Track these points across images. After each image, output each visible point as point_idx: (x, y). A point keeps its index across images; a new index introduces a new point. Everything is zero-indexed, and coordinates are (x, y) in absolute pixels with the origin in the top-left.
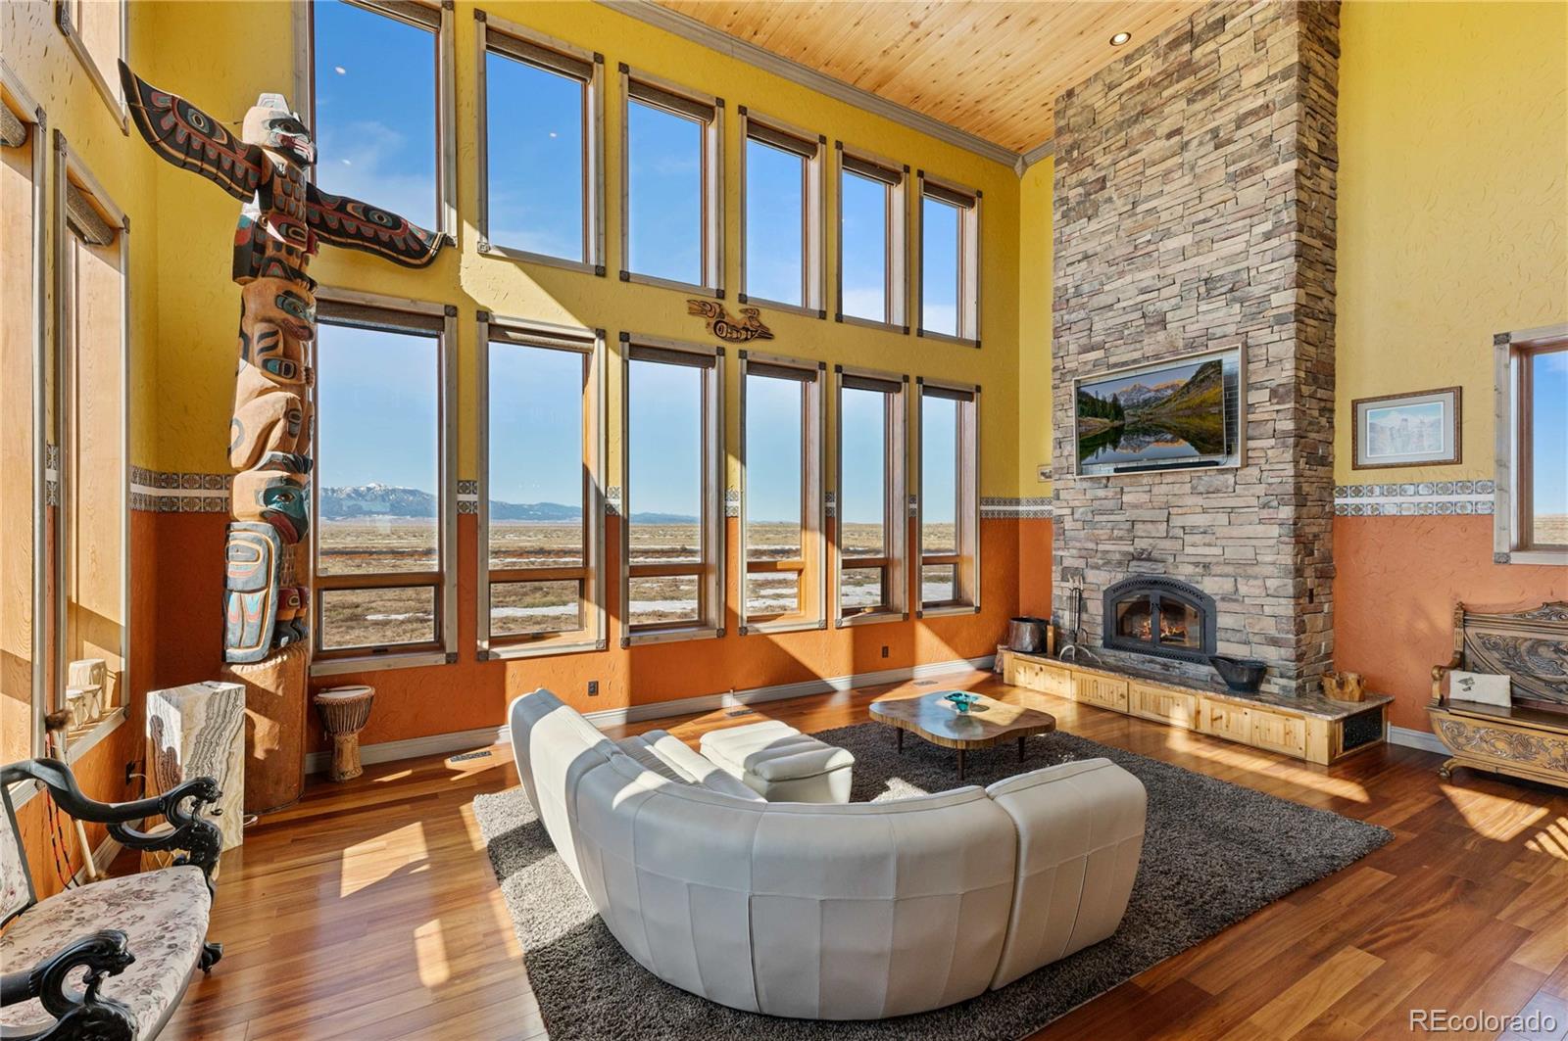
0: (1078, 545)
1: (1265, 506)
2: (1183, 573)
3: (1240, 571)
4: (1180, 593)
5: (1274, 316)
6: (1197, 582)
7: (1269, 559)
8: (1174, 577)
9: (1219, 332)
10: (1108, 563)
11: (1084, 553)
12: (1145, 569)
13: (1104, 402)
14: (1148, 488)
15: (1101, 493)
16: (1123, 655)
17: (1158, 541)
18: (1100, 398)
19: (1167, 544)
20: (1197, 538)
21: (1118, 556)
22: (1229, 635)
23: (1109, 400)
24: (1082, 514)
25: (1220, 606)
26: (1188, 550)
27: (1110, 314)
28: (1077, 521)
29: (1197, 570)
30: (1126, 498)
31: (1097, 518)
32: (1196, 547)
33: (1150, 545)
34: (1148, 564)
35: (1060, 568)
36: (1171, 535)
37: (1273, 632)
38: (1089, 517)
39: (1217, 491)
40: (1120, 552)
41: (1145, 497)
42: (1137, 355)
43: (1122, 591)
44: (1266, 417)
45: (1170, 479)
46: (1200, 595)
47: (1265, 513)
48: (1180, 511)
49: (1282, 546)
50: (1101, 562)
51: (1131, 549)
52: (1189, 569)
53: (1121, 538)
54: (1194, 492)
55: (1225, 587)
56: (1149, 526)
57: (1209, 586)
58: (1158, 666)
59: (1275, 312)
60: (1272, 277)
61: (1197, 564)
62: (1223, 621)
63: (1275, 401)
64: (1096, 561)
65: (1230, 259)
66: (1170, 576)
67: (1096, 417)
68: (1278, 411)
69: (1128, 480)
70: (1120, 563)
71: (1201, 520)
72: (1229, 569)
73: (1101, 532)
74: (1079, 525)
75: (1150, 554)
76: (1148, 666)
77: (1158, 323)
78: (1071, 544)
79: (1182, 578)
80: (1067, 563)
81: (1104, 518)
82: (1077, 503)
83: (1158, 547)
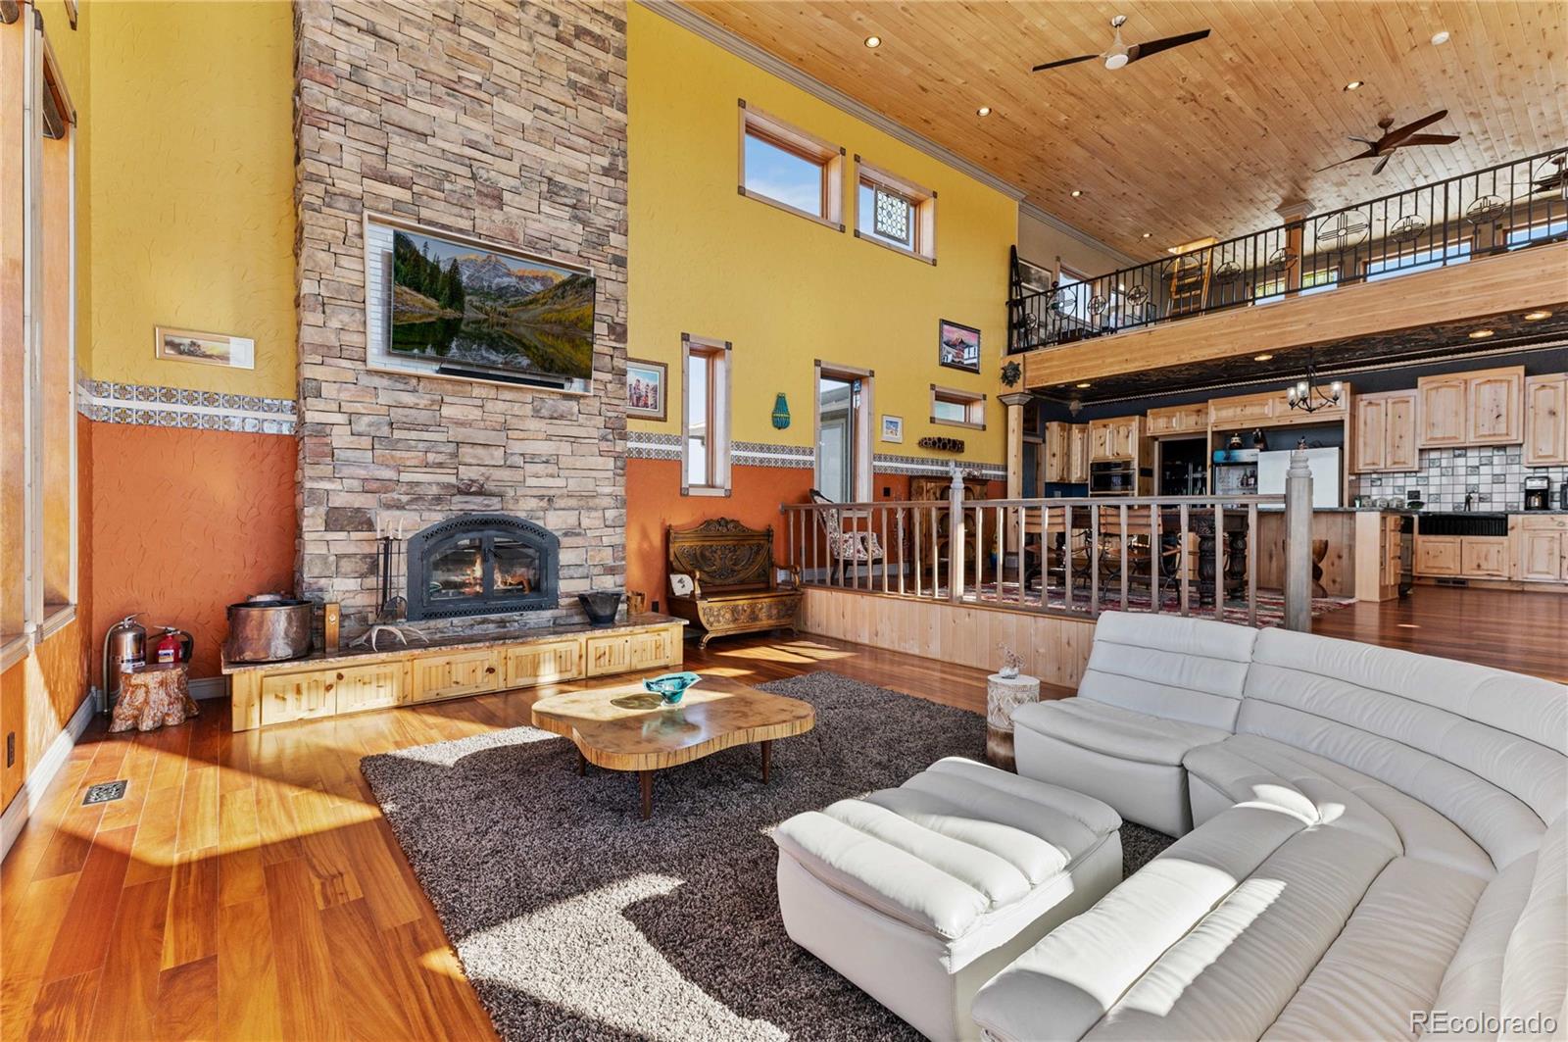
0: (363, 473)
1: (604, 439)
2: (522, 509)
3: (582, 503)
4: (519, 532)
5: (614, 255)
6: (538, 519)
7: (608, 490)
8: (512, 514)
9: (563, 245)
10: (418, 499)
11: (375, 485)
12: (476, 505)
13: (435, 268)
14: (479, 402)
15: (408, 398)
16: (441, 623)
17: (492, 470)
18: (430, 258)
19: (505, 474)
20: (539, 468)
21: (435, 490)
22: (572, 572)
23: (445, 267)
24: (370, 425)
25: (565, 541)
26: (530, 482)
27: (421, 146)
28: (360, 435)
29: (541, 504)
30: (446, 411)
31: (397, 434)
32: (538, 479)
33: (483, 474)
34: (479, 499)
35: (323, 510)
36: (508, 463)
37: (610, 562)
38: (385, 431)
39: (561, 417)
40: (438, 484)
41: (476, 413)
42: (466, 224)
43: (439, 537)
44: (606, 350)
45: (508, 395)
46: (542, 533)
47: (604, 446)
48: (522, 435)
49: (618, 478)
50: (405, 498)
51: (453, 480)
52: (533, 503)
53: (440, 465)
54: (537, 414)
55: (569, 521)
56: (480, 451)
57: (553, 522)
58: (491, 626)
59: (612, 251)
60: (610, 215)
61: (541, 497)
62: (565, 557)
63: (613, 337)
64: (396, 496)
65: (574, 174)
66: (506, 513)
67: (418, 290)
68: (614, 348)
69: (449, 387)
70: (438, 499)
71: (544, 448)
72: (573, 502)
73: (404, 454)
74: (366, 442)
75: (482, 486)
76: (478, 630)
77: (494, 198)
78: (346, 471)
79: (522, 515)
80: (338, 501)
81: (413, 435)
82: (359, 408)
83: (494, 477)
